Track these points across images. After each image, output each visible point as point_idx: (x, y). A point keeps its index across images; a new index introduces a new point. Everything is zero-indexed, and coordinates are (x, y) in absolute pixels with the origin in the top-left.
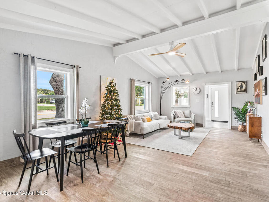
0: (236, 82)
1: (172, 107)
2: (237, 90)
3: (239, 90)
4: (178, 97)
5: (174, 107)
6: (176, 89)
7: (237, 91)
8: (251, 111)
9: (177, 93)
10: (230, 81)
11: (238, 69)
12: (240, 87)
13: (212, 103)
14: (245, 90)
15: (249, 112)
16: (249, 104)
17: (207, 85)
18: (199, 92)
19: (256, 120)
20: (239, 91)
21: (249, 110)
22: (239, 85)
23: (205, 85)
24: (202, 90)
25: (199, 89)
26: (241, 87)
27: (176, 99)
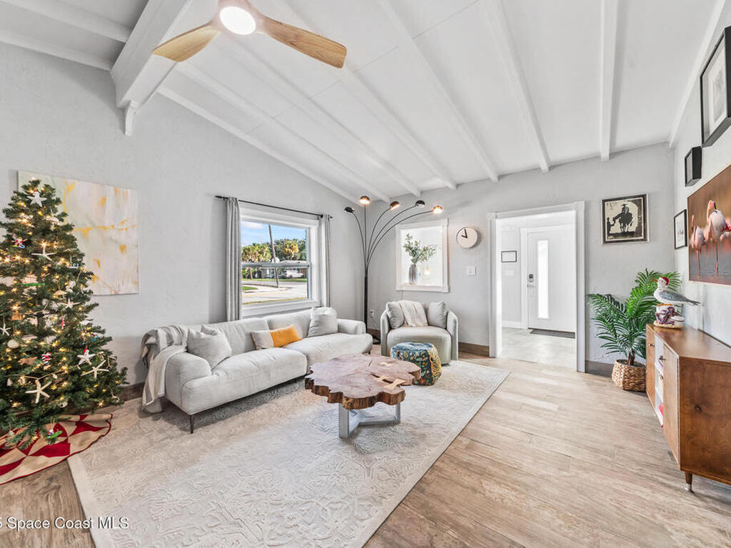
0: (604, 201)
1: (397, 289)
2: (609, 230)
3: (616, 228)
4: (415, 261)
5: (403, 289)
6: (408, 236)
7: (609, 235)
8: (674, 313)
9: (411, 249)
10: (582, 200)
11: (610, 154)
12: (617, 221)
13: (531, 276)
14: (639, 227)
15: (662, 317)
16: (660, 283)
17: (500, 218)
18: (475, 241)
19: (721, 381)
20: (616, 235)
21: (665, 308)
22: (614, 210)
23: (496, 217)
24: (486, 235)
25: (477, 231)
26: (625, 218)
27: (412, 266)
